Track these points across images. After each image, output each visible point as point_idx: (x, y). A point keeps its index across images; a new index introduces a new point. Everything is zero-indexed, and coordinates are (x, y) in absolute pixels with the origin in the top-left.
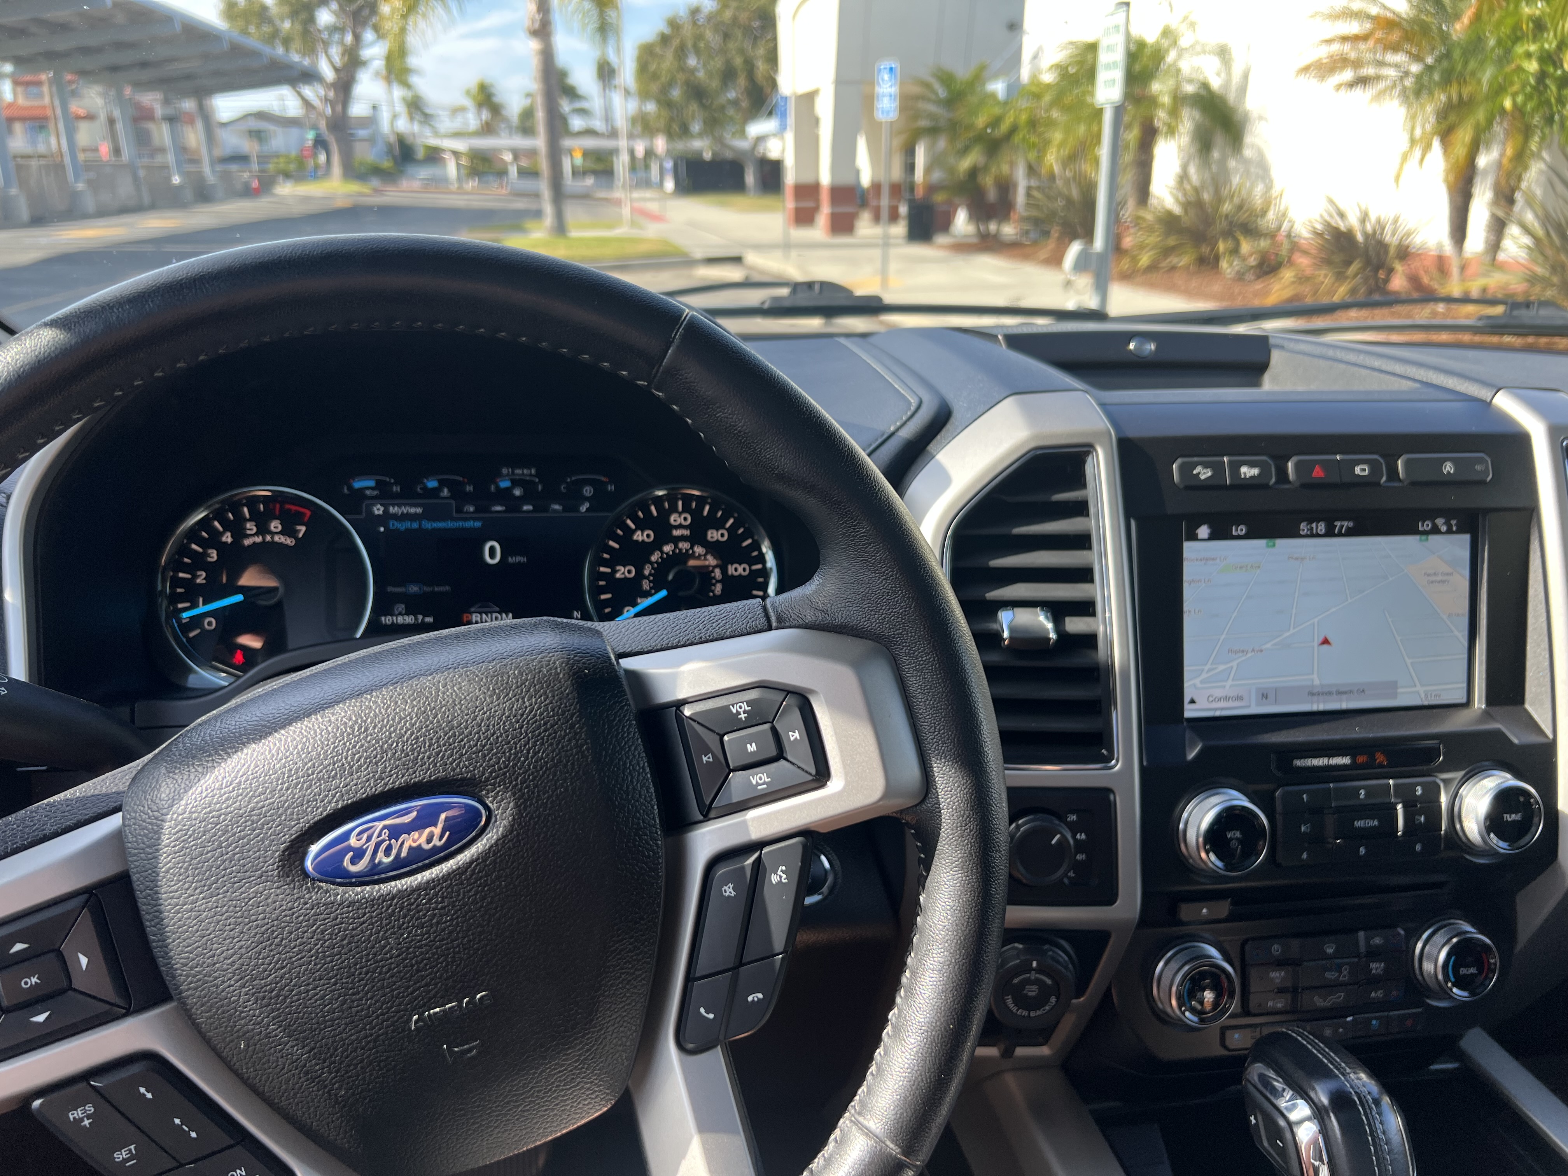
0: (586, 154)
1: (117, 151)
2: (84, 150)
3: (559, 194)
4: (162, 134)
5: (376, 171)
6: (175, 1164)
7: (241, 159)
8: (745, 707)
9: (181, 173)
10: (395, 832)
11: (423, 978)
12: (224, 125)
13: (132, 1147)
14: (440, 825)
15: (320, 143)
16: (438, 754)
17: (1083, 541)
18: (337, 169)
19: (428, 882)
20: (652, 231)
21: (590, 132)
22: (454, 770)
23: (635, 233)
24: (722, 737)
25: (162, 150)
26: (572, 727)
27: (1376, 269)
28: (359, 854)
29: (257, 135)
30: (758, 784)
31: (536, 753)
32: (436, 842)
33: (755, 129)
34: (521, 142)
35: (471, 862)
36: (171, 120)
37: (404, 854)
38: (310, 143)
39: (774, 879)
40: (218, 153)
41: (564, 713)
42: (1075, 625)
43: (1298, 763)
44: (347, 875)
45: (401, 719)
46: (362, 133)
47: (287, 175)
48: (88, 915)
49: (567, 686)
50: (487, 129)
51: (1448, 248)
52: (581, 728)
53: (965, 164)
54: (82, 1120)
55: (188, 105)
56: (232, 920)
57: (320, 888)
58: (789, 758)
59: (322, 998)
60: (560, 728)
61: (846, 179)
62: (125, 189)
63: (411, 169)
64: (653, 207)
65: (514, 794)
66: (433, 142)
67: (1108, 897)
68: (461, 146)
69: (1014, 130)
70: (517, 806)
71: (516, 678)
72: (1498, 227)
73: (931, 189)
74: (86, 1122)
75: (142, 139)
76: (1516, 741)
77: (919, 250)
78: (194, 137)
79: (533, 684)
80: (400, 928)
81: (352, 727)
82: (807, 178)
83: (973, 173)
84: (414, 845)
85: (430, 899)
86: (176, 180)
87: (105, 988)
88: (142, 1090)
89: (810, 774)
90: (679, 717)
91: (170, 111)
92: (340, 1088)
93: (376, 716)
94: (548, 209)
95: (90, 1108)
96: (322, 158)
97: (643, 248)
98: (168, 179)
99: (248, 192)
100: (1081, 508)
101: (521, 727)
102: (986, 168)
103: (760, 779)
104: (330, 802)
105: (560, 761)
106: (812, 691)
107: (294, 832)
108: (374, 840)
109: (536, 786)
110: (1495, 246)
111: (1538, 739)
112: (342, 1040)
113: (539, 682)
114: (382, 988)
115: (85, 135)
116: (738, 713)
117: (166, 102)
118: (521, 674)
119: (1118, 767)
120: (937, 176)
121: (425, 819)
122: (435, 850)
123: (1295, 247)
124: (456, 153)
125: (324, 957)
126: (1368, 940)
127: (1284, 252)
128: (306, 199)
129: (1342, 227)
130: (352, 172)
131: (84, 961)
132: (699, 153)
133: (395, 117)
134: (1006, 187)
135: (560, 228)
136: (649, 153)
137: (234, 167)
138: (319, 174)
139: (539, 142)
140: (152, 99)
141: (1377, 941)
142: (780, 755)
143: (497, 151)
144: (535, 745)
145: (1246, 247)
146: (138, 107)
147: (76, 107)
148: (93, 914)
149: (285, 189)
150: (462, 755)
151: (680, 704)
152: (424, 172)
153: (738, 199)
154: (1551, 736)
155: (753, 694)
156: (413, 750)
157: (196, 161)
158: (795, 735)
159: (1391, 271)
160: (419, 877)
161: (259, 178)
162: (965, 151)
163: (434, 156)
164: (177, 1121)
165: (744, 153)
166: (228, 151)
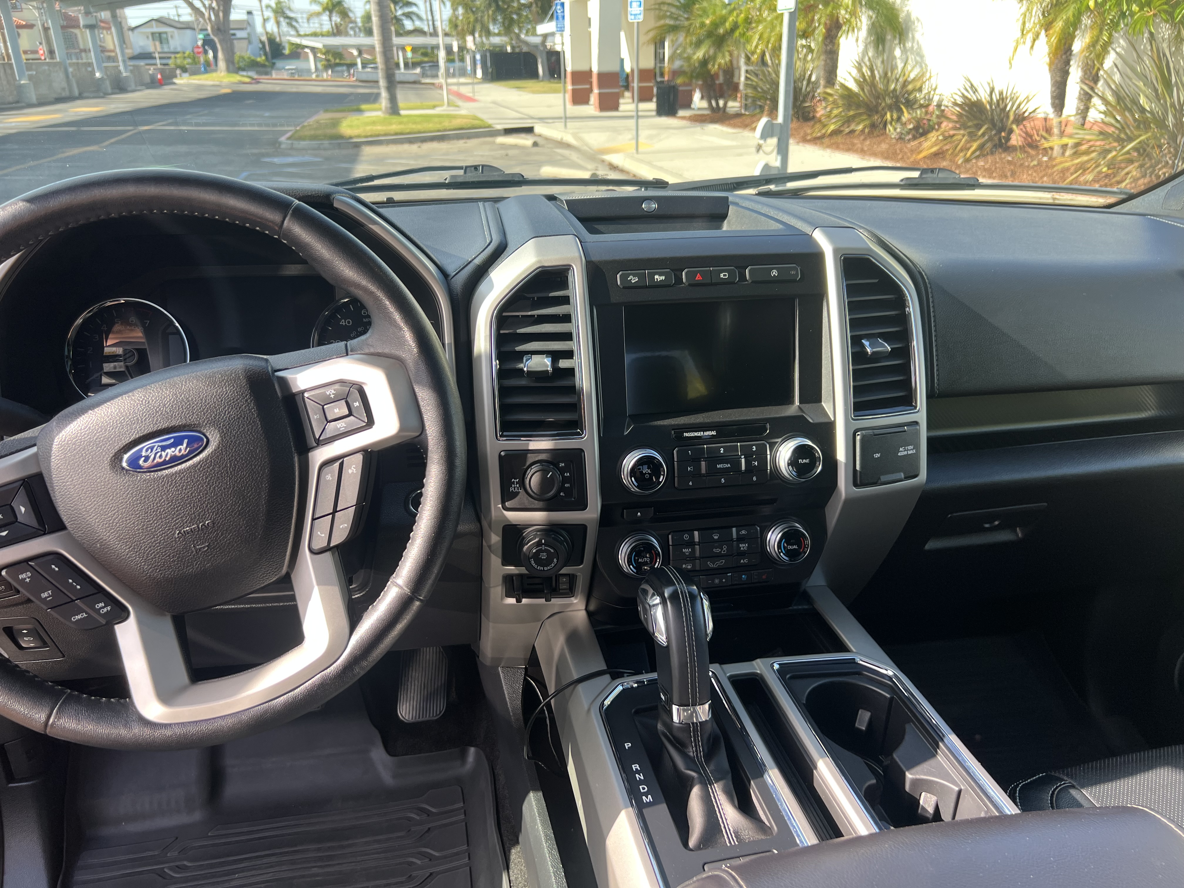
0: (414, 50)
1: (51, 52)
2: (25, 52)
3: (392, 83)
4: (85, 38)
5: (253, 65)
6: (70, 600)
7: (146, 56)
8: (333, 392)
9: (100, 69)
10: (164, 448)
11: (180, 514)
12: (133, 29)
13: (50, 592)
14: (185, 445)
15: (208, 42)
16: (182, 413)
17: (567, 318)
18: (222, 64)
19: (180, 471)
20: (465, 109)
21: (418, 32)
22: (190, 420)
23: (452, 111)
24: (323, 406)
25: (86, 51)
26: (246, 401)
27: (999, 132)
28: (147, 458)
29: (159, 37)
30: (341, 428)
31: (229, 413)
32: (183, 452)
33: (543, 28)
34: (363, 40)
35: (200, 462)
36: (91, 27)
37: (167, 459)
38: (200, 43)
39: (350, 471)
40: (129, 52)
41: (242, 394)
42: (563, 364)
43: (686, 435)
44: (140, 467)
45: (165, 397)
46: (240, 34)
47: (184, 70)
48: (24, 491)
49: (244, 382)
50: (337, 31)
51: (1051, 114)
52: (251, 401)
53: (700, 54)
54: (25, 579)
55: (105, 15)
56: (90, 489)
57: (130, 474)
58: (355, 415)
59: (134, 523)
60: (241, 401)
61: (612, 67)
62: (59, 82)
63: (279, 63)
64: (465, 90)
65: (219, 431)
66: (297, 40)
67: (582, 505)
68: (318, 43)
69: (735, 26)
70: (221, 436)
71: (219, 378)
72: (1086, 98)
73: (675, 73)
74: (28, 580)
75: (70, 42)
76: (811, 421)
77: (665, 120)
78: (110, 39)
79: (227, 381)
80: (168, 491)
81: (142, 401)
82: (582, 67)
83: (704, 62)
84: (173, 454)
85: (181, 479)
86: (98, 75)
87: (34, 523)
88: (53, 566)
89: (364, 422)
90: (303, 397)
91: (91, 21)
92: (144, 565)
93: (153, 396)
94: (384, 94)
95: (29, 574)
96: (211, 54)
97: (457, 123)
98: (93, 73)
99: (154, 84)
100: (566, 300)
101: (222, 401)
102: (714, 58)
103: (341, 425)
104: (132, 435)
105: (241, 416)
106: (364, 383)
107: (117, 448)
108: (154, 452)
109: (230, 427)
110: (1084, 112)
111: (826, 420)
112: (144, 542)
113: (230, 380)
114: (161, 518)
115: (25, 41)
116: (330, 395)
117: (87, 13)
118: (222, 377)
119: (586, 436)
120: (677, 64)
121: (177, 442)
122: (183, 456)
123: (942, 115)
124: (313, 49)
125: (133, 505)
126: (738, 532)
127: (934, 119)
128: (200, 87)
129: (974, 98)
130: (234, 67)
131: (23, 509)
132: (503, 47)
133: (265, 20)
134: (730, 72)
135: (394, 109)
136: (462, 48)
137: (142, 63)
138: (209, 67)
139: (376, 40)
140: (76, 12)
141: (743, 532)
142: (350, 414)
143: (346, 47)
144: (228, 409)
145: (906, 116)
146: (66, 17)
147: (17, 18)
148: (25, 488)
149: (182, 80)
150: (193, 413)
151: (303, 392)
152: (291, 65)
153: (530, 83)
154: (833, 419)
155: (337, 386)
156: (170, 411)
157: (114, 59)
158: (356, 404)
159: (1011, 131)
160: (176, 468)
161: (162, 72)
162: (698, 44)
163: (297, 52)
164: (70, 581)
165: (536, 46)
166: (137, 51)
